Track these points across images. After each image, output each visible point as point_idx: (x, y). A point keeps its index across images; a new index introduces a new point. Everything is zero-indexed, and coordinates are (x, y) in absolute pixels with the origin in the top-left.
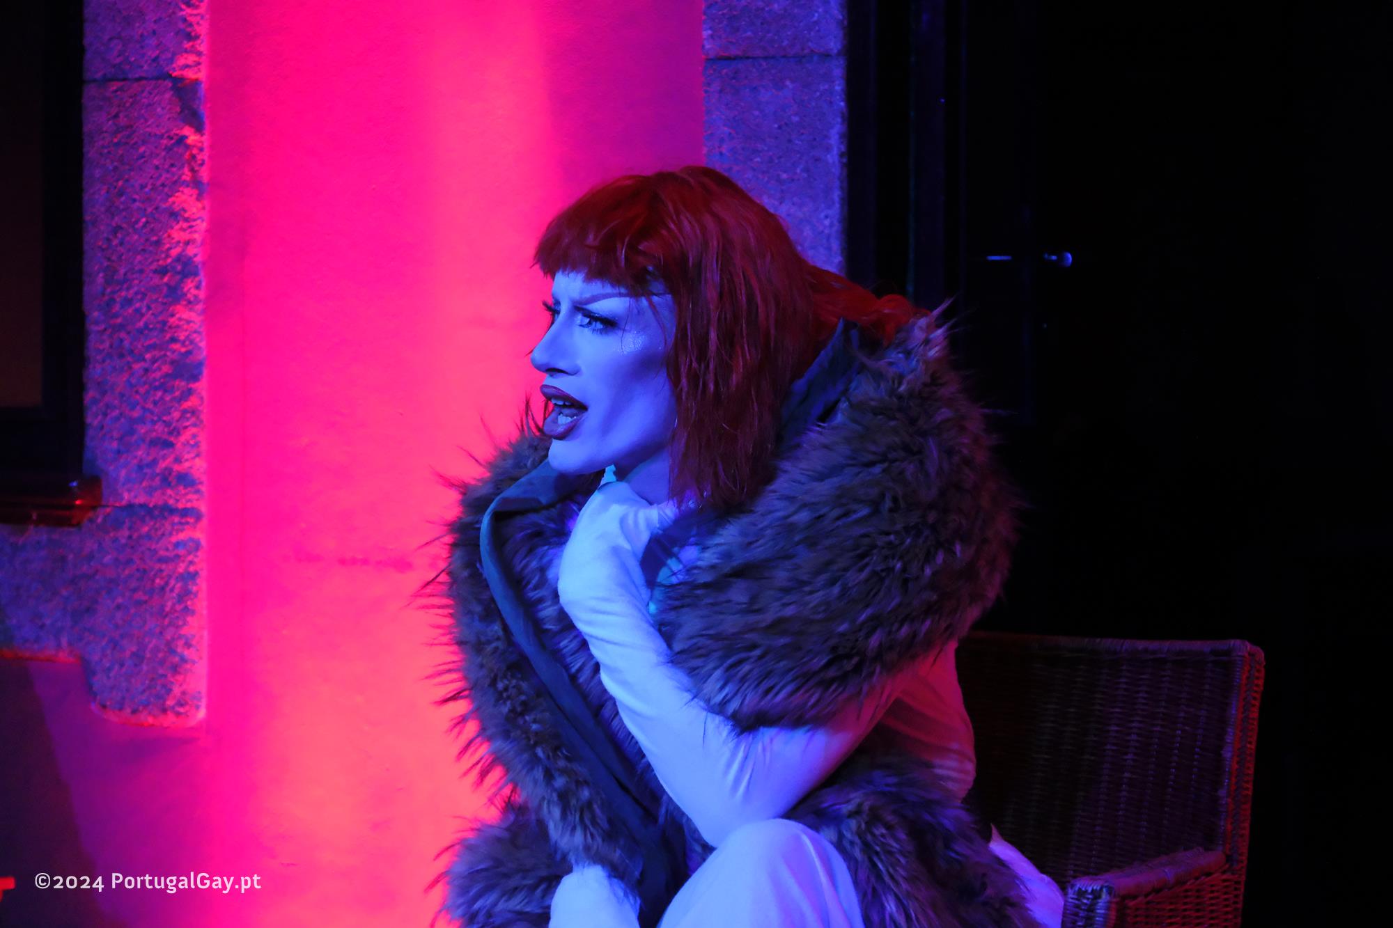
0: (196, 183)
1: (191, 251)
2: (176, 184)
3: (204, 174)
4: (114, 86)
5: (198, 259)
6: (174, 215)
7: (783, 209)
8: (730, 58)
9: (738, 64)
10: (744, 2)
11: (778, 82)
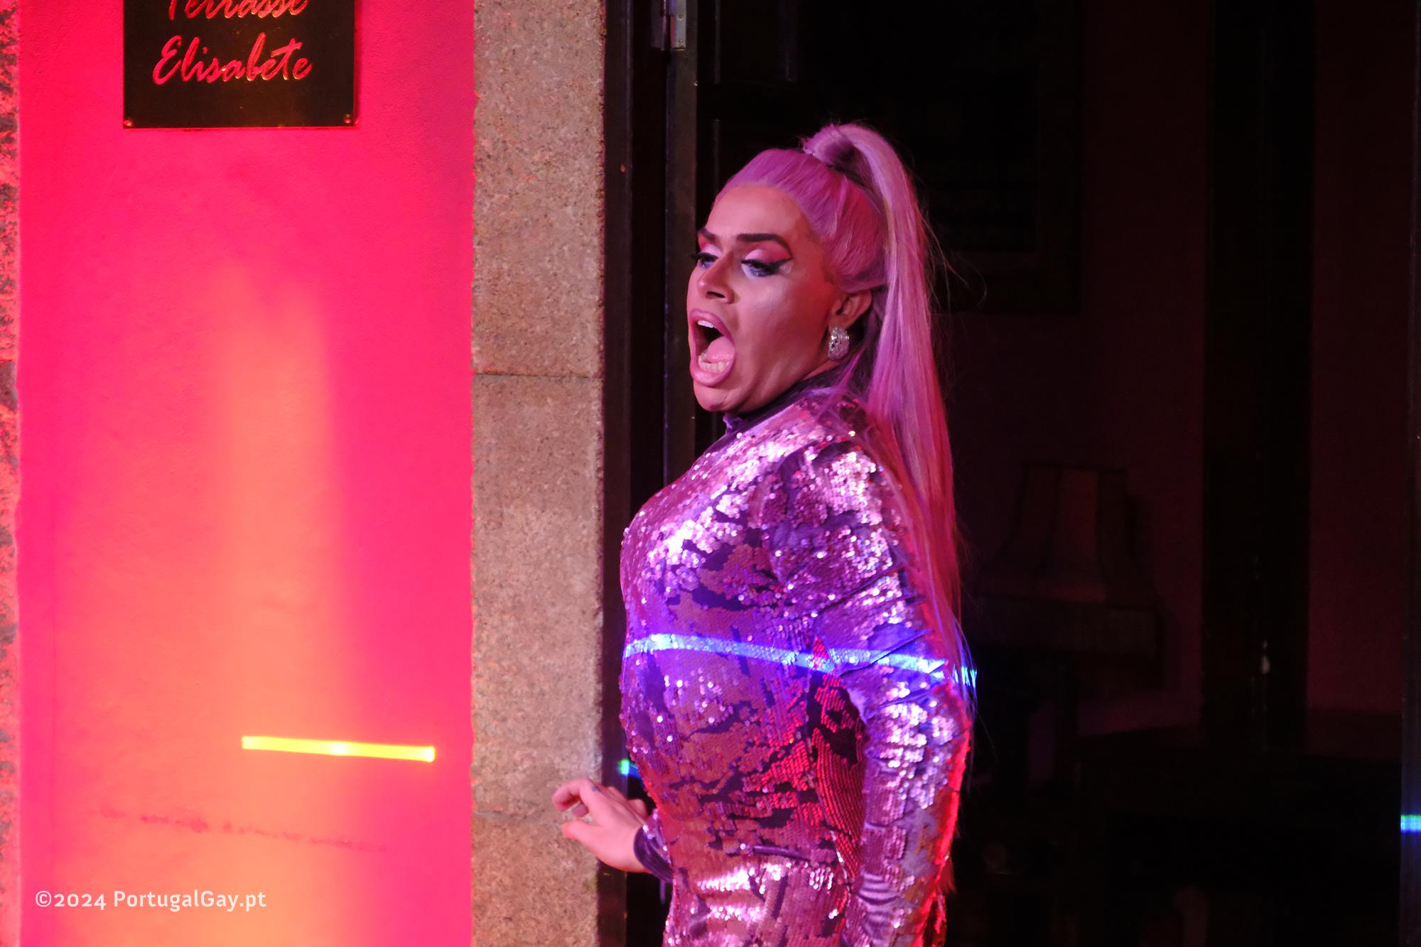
1: (5, 521)
3: (17, 450)
5: (11, 529)
7: (545, 518)
8: (496, 374)
9: (504, 380)
10: (508, 322)
11: (540, 400)
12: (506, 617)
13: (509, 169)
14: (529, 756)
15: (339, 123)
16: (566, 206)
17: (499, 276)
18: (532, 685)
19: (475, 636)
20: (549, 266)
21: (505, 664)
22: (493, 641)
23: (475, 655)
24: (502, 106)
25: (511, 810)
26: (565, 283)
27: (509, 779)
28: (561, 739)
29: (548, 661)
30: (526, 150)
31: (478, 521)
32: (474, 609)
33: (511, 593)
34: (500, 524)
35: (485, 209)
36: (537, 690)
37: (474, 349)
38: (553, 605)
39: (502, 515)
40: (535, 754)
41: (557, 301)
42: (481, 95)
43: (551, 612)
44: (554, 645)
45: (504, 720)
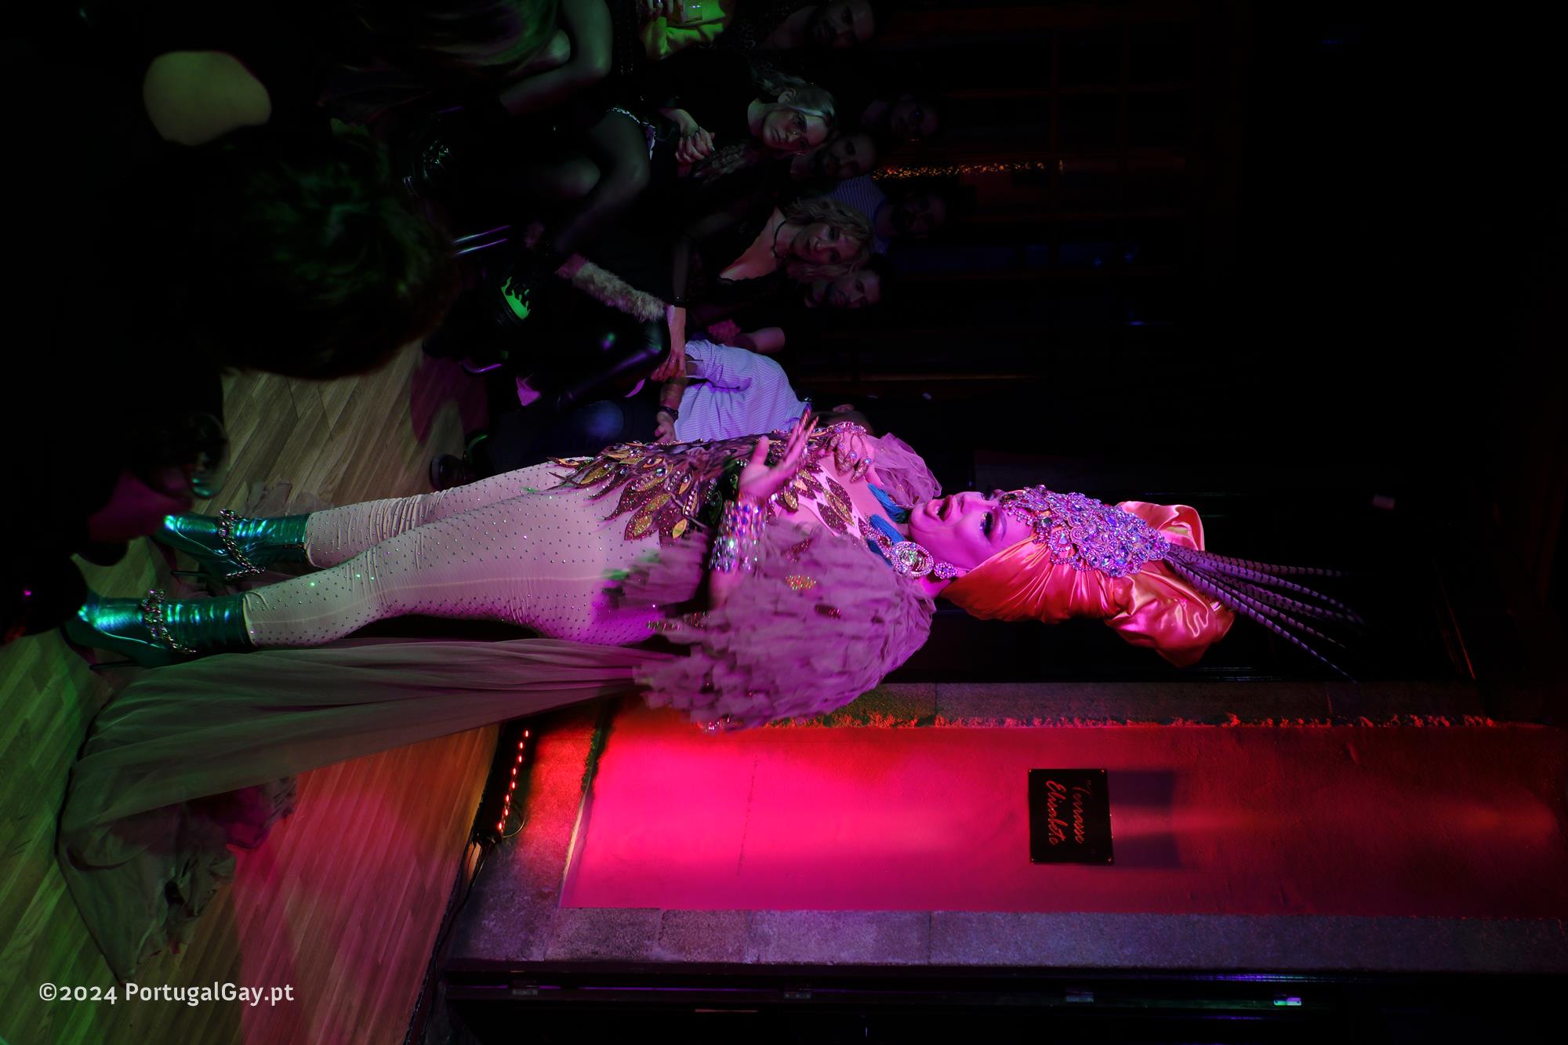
0: (897, 724)
1: (872, 722)
2: (895, 716)
3: (900, 727)
4: (934, 694)
5: (868, 725)
6: (885, 717)
7: (871, 941)
8: (930, 921)
9: (928, 924)
10: (951, 926)
11: (920, 939)
12: (831, 925)
13: (1013, 927)
14: (775, 934)
15: (1032, 856)
16: (1000, 950)
17: (970, 922)
18: (803, 935)
19: (824, 911)
20: (975, 943)
21: (812, 924)
22: (821, 919)
23: (816, 912)
24: (1040, 923)
25: (753, 926)
26: (967, 950)
27: (765, 926)
28: (781, 948)
29: (813, 943)
30: (1023, 934)
31: (870, 913)
32: (835, 912)
33: (841, 927)
34: (869, 922)
35: (998, 917)
36: (801, 937)
37: (940, 912)
38: (836, 944)
39: (873, 923)
40: (776, 937)
41: (960, 946)
42: (1044, 915)
43: (833, 943)
44: (819, 944)
45: (790, 924)
